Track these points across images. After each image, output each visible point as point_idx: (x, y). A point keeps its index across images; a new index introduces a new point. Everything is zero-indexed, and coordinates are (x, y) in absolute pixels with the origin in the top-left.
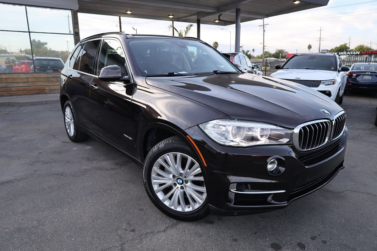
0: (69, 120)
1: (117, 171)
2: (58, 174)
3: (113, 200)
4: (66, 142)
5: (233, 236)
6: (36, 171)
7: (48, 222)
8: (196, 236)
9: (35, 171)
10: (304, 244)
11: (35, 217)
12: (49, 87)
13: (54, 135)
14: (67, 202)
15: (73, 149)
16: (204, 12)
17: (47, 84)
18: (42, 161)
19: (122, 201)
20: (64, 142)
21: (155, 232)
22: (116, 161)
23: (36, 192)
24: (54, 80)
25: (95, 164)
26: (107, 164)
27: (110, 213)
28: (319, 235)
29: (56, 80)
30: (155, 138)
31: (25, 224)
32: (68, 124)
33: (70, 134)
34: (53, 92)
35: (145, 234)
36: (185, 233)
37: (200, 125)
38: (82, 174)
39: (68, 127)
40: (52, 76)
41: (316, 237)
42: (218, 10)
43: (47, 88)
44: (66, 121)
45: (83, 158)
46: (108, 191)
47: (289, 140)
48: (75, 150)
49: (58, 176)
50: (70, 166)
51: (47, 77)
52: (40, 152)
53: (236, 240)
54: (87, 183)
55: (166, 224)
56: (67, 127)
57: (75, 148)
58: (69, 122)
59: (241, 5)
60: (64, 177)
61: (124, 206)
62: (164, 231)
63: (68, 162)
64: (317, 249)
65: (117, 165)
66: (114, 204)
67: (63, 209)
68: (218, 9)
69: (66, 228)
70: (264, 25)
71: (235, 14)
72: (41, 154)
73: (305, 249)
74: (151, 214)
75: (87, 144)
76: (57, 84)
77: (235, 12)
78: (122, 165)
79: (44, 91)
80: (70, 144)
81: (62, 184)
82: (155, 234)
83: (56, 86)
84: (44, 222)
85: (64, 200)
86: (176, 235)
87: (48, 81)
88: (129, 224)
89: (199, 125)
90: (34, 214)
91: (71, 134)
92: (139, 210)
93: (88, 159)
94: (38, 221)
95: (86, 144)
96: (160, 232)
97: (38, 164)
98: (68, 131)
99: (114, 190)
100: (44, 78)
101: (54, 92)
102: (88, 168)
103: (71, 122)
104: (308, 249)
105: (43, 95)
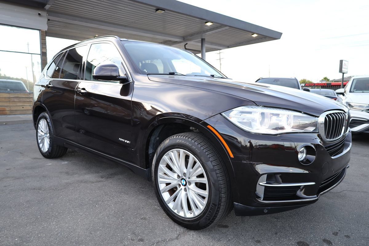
0: (43, 134)
1: (104, 183)
2: (34, 189)
3: (108, 211)
4: (37, 159)
5: (254, 238)
6: (7, 186)
7: (33, 238)
8: (214, 241)
9: (5, 186)
10: (329, 240)
11: (15, 233)
12: (10, 108)
13: (22, 152)
14: (53, 216)
15: (47, 165)
16: (171, 41)
17: (8, 104)
18: (12, 177)
19: (119, 212)
20: (35, 158)
21: (167, 240)
22: (100, 174)
23: (11, 207)
24: (16, 100)
25: (76, 178)
26: (90, 177)
27: (108, 224)
28: (339, 230)
29: (18, 101)
30: (158, 138)
31: (3, 242)
32: (41, 137)
33: (42, 149)
34: (14, 113)
35: (157, 243)
36: (200, 238)
37: (223, 114)
38: (63, 187)
39: (41, 141)
40: (14, 96)
41: (337, 233)
42: (184, 40)
43: (7, 109)
44: (39, 135)
45: (61, 173)
46: (100, 203)
47: (315, 128)
48: (50, 165)
49: (35, 190)
50: (48, 181)
51: (8, 97)
52: (8, 168)
53: (259, 242)
54: (72, 195)
55: (176, 231)
56: (39, 141)
57: (49, 163)
58: (42, 135)
59: (206, 36)
60: (43, 191)
61: (123, 216)
62: (177, 238)
63: (44, 177)
64: (344, 244)
65: (102, 177)
66: (110, 214)
67: (50, 223)
68: (184, 38)
69: (58, 243)
70: (220, 59)
71: (200, 44)
72: (10, 170)
73: (332, 244)
74: (156, 222)
75: (63, 160)
76: (19, 105)
77: (201, 42)
78: (108, 178)
79: (4, 112)
80: (42, 160)
81: (42, 198)
82: (168, 242)
83: (18, 107)
84: (28, 238)
85: (49, 214)
86: (191, 242)
87: (10, 101)
88: (134, 233)
89: (221, 113)
90: (14, 231)
91: (44, 150)
92: (142, 219)
93: (67, 173)
94: (19, 237)
95: (61, 159)
96: (172, 240)
97: (8, 179)
98: (41, 145)
99: (106, 201)
100: (5, 98)
101: (16, 114)
102: (70, 181)
103: (45, 136)
104: (335, 244)
105: (3, 116)
